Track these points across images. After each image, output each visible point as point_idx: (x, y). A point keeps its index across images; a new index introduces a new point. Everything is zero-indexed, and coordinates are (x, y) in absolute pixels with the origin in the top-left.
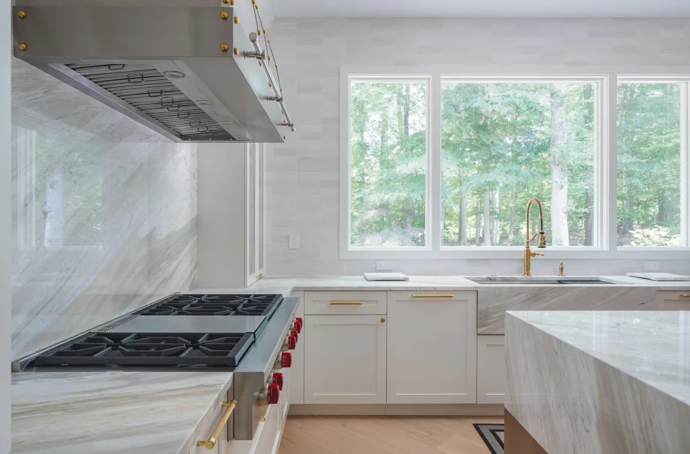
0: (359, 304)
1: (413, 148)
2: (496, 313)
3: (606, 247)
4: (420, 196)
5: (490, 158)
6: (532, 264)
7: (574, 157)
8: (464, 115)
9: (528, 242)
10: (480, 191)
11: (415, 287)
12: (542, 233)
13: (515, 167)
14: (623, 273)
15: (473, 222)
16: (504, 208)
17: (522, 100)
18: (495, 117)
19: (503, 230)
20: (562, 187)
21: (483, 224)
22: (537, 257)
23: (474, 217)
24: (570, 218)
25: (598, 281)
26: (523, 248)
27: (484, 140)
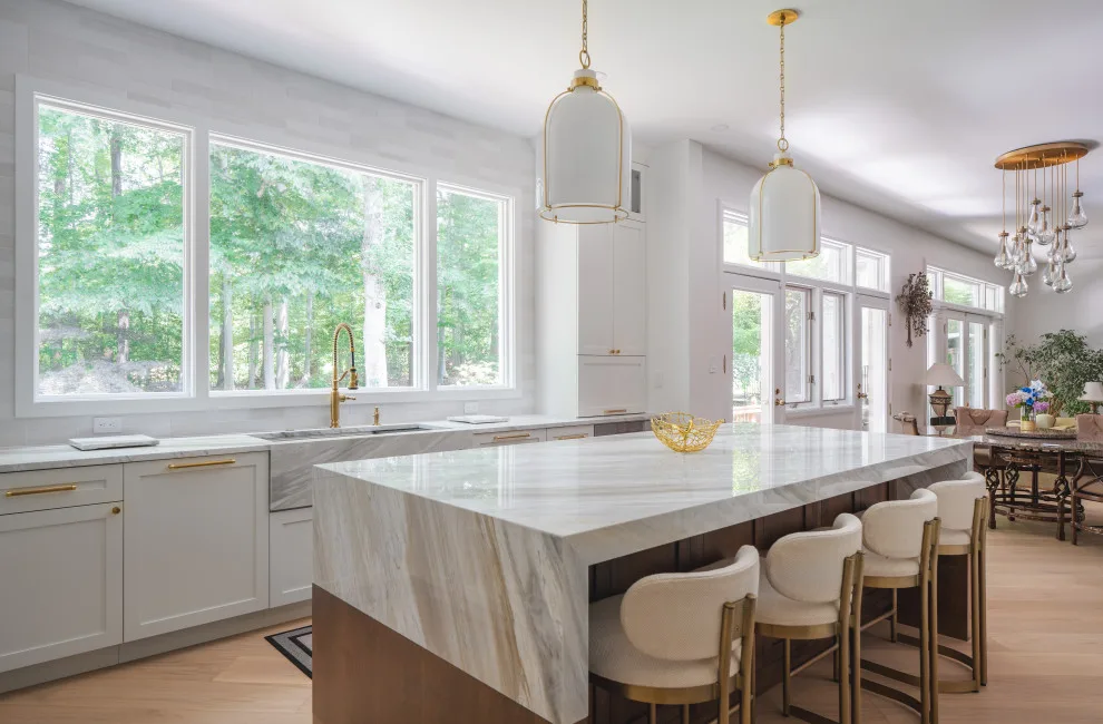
0: (72, 489)
1: (132, 217)
2: (295, 479)
3: (426, 388)
4: (149, 307)
5: (276, 252)
6: (342, 412)
7: (394, 265)
8: (231, 175)
9: (335, 383)
10: (258, 304)
11: (174, 453)
12: (353, 370)
13: (314, 269)
14: (444, 419)
15: (244, 353)
16: (295, 331)
17: (324, 172)
18: (282, 188)
19: (294, 366)
20: (378, 306)
21: (260, 357)
22: (347, 402)
23: (246, 344)
24: (389, 349)
25: (418, 429)
26: (329, 391)
27: (266, 222)
